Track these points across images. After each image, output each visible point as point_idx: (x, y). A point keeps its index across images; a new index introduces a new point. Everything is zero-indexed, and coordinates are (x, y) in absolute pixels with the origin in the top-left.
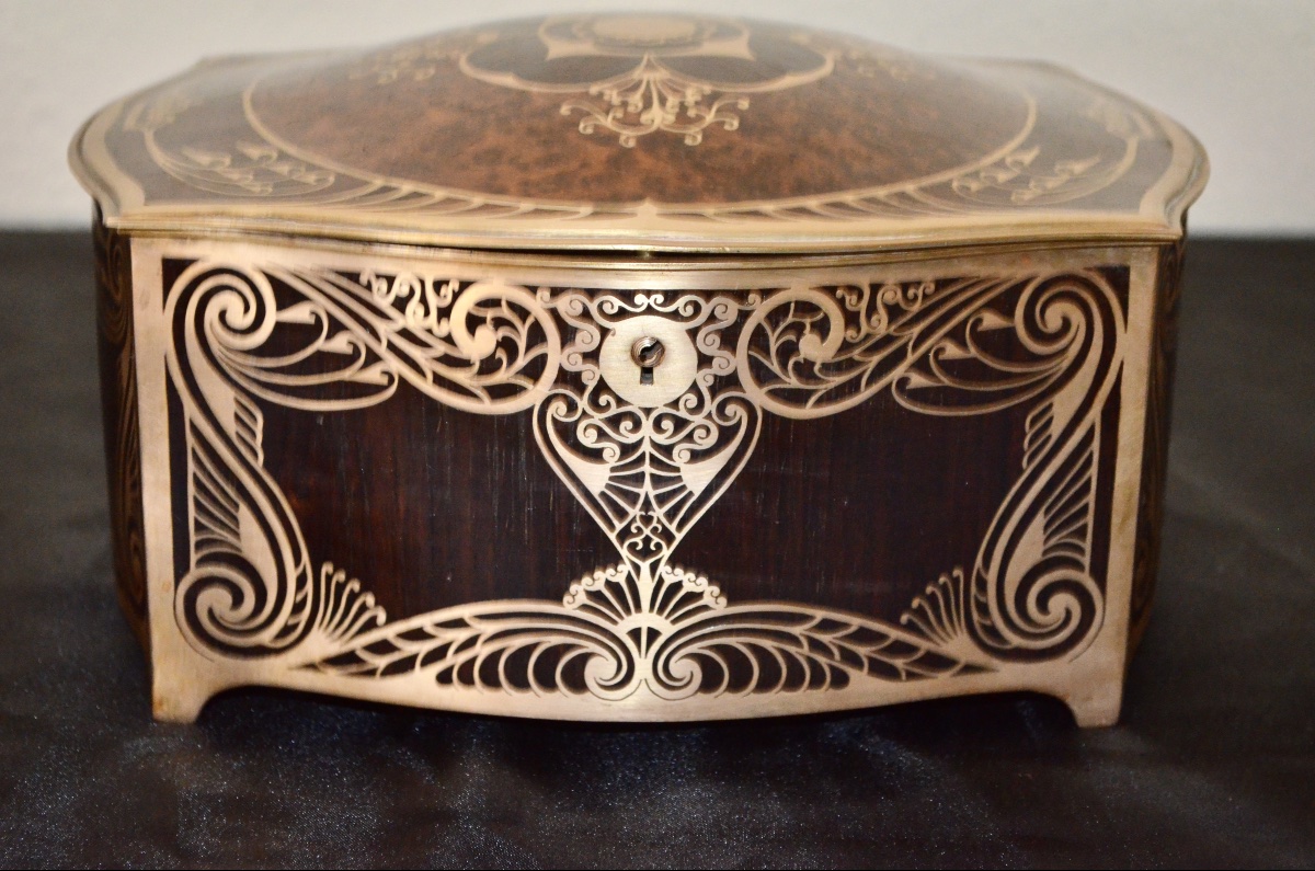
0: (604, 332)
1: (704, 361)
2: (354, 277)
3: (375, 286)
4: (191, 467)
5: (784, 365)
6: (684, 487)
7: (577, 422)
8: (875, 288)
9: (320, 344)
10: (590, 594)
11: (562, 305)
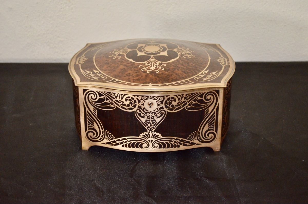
0: (144, 101)
1: (158, 105)
2: (110, 93)
3: (113, 94)
4: (87, 117)
5: (170, 106)
6: (156, 122)
7: (141, 113)
8: (182, 95)
9: (105, 101)
10: (143, 135)
11: (139, 98)
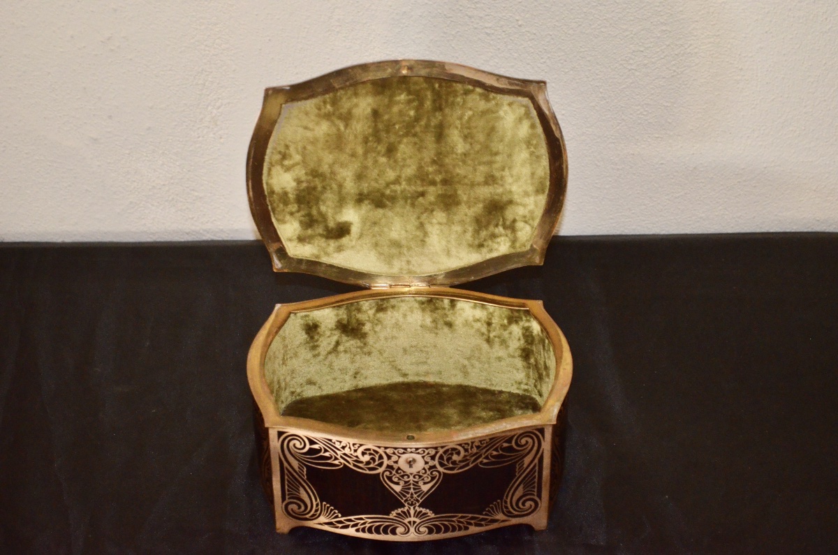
0: (399, 457)
1: (426, 463)
2: (330, 440)
3: (337, 443)
4: (286, 477)
5: (448, 462)
6: (422, 490)
7: (392, 476)
8: (472, 443)
9: (322, 454)
10: (397, 514)
11: (388, 451)
